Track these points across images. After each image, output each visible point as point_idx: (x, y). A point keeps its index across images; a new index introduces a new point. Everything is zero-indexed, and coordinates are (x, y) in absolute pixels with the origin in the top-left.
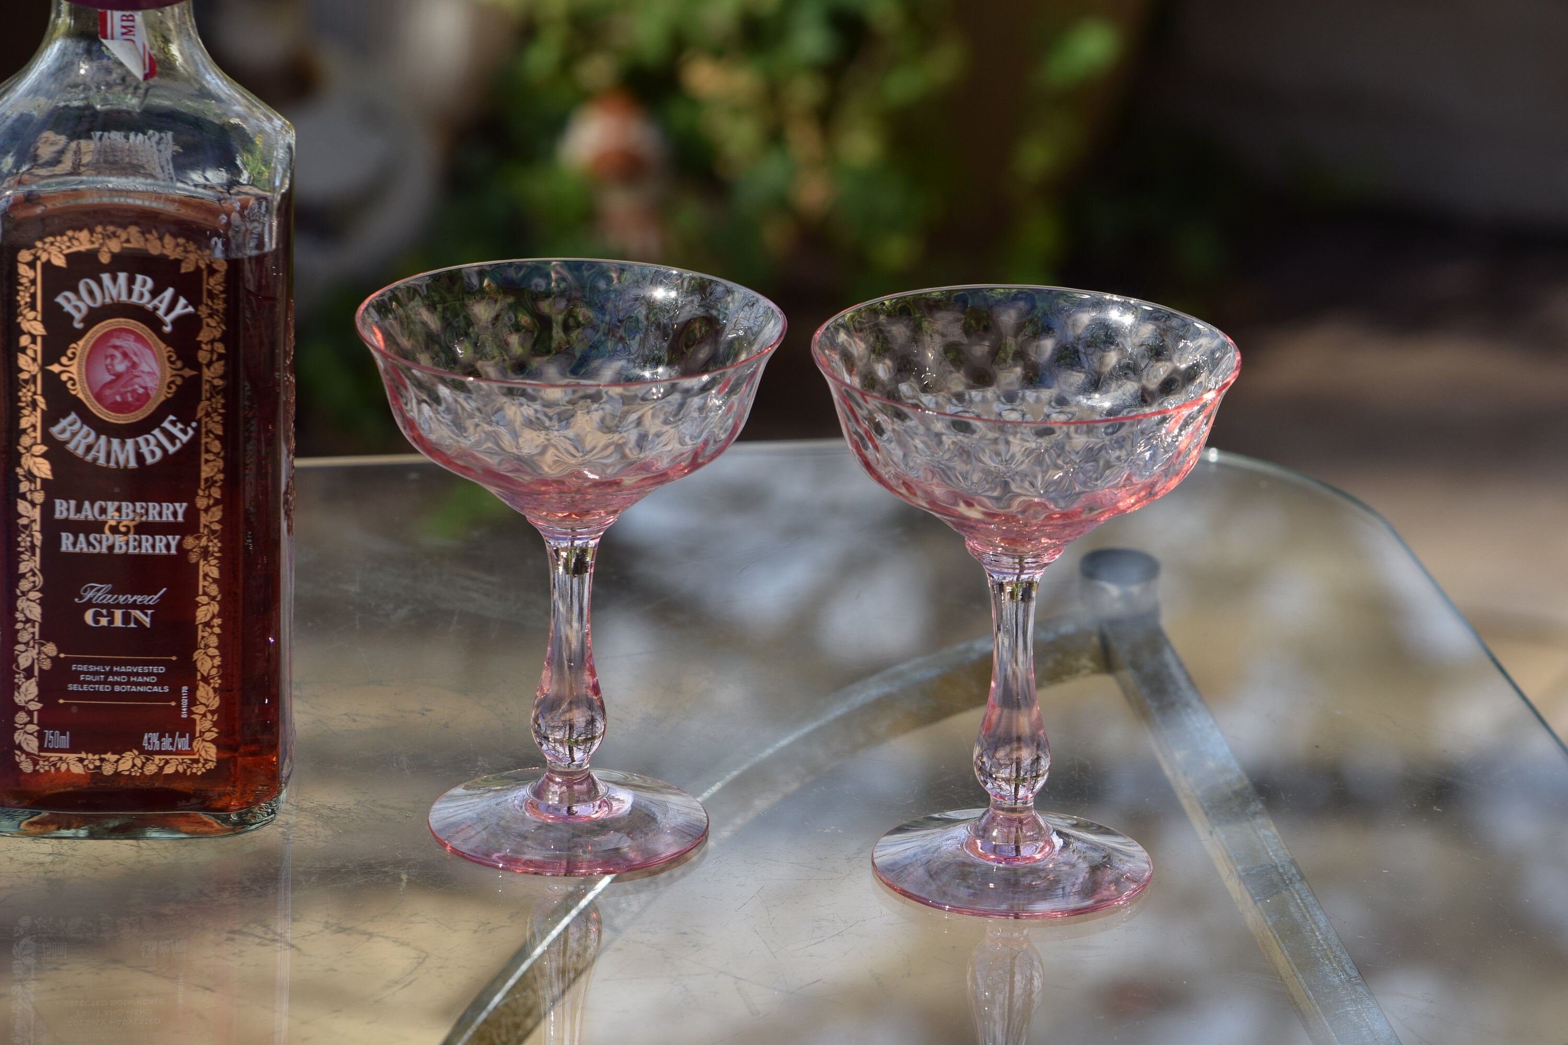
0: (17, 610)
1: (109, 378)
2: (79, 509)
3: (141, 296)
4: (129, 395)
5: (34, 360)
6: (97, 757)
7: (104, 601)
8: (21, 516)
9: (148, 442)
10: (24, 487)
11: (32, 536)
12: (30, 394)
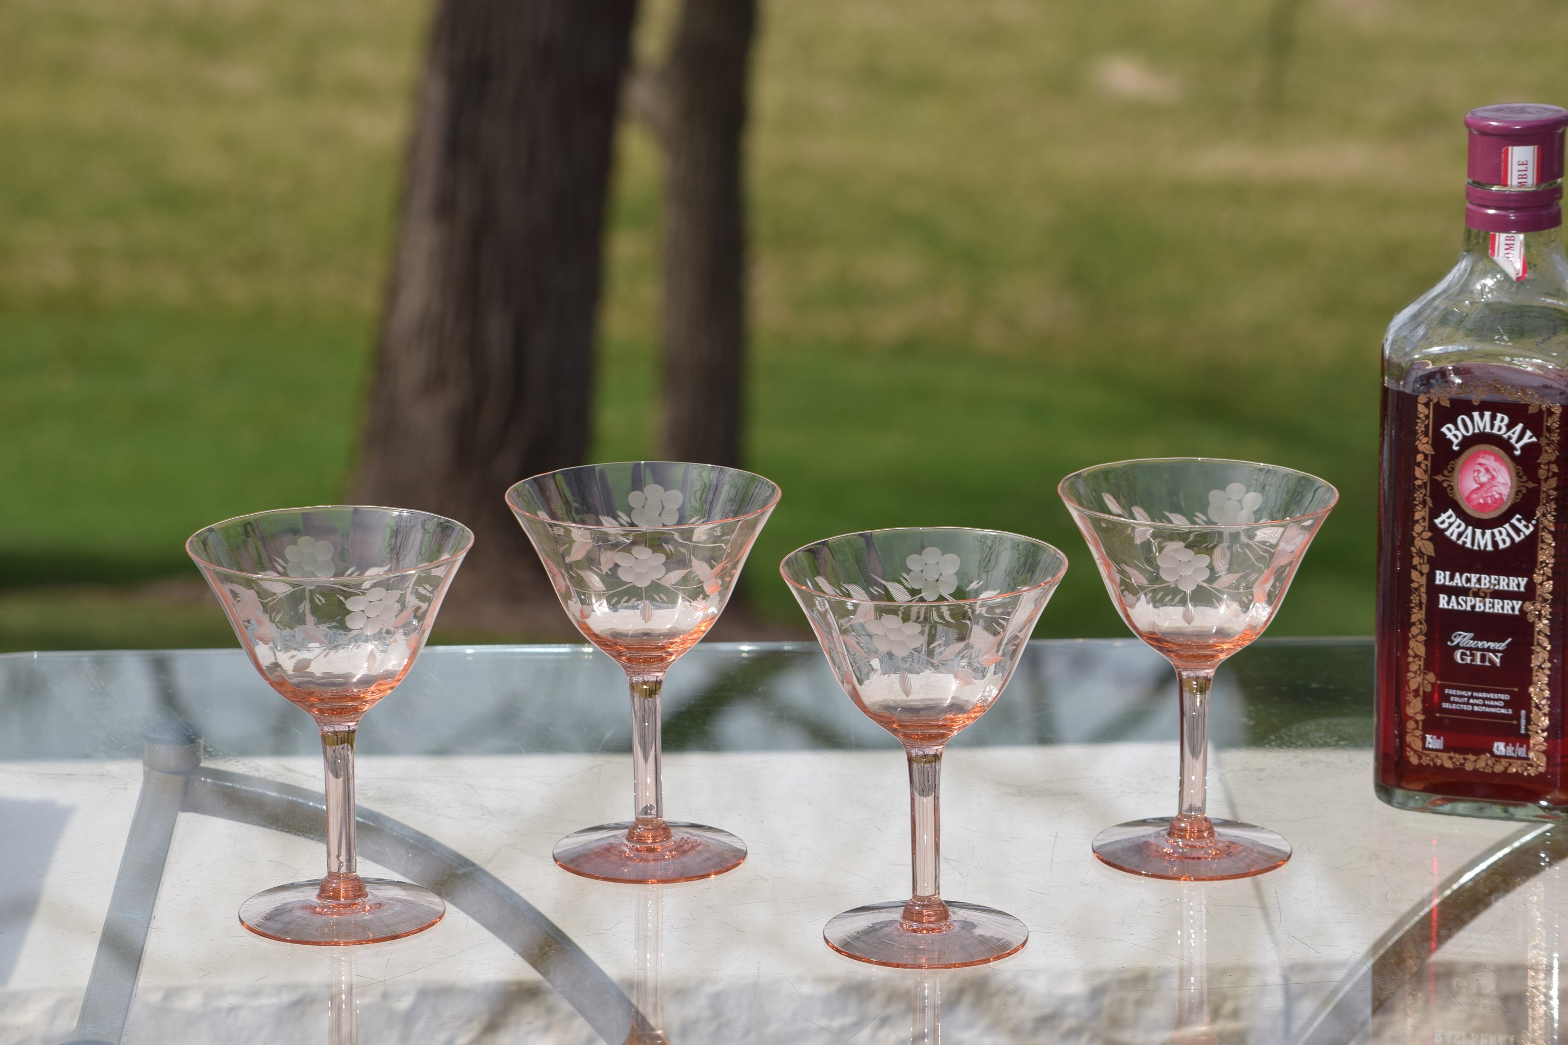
0: (1409, 648)
1: (1476, 486)
2: (1452, 578)
3: (1500, 429)
4: (1489, 499)
5: (1426, 471)
6: (1462, 756)
7: (1468, 646)
8: (1413, 581)
9: (1500, 533)
10: (1416, 561)
11: (1420, 596)
12: (1422, 495)
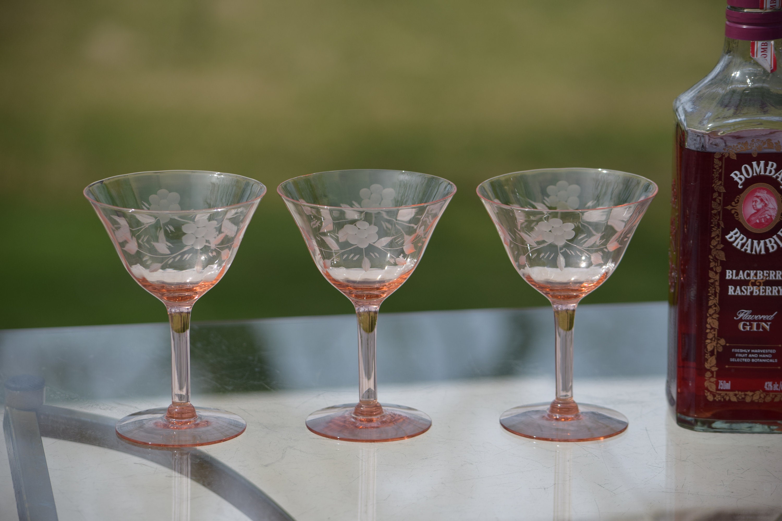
0: (707, 323)
1: (754, 211)
2: (737, 275)
3: (771, 172)
4: (763, 219)
5: (719, 204)
6: (743, 393)
7: (748, 319)
8: (710, 278)
9: (770, 242)
10: (712, 265)
11: (715, 288)
12: (716, 221)
